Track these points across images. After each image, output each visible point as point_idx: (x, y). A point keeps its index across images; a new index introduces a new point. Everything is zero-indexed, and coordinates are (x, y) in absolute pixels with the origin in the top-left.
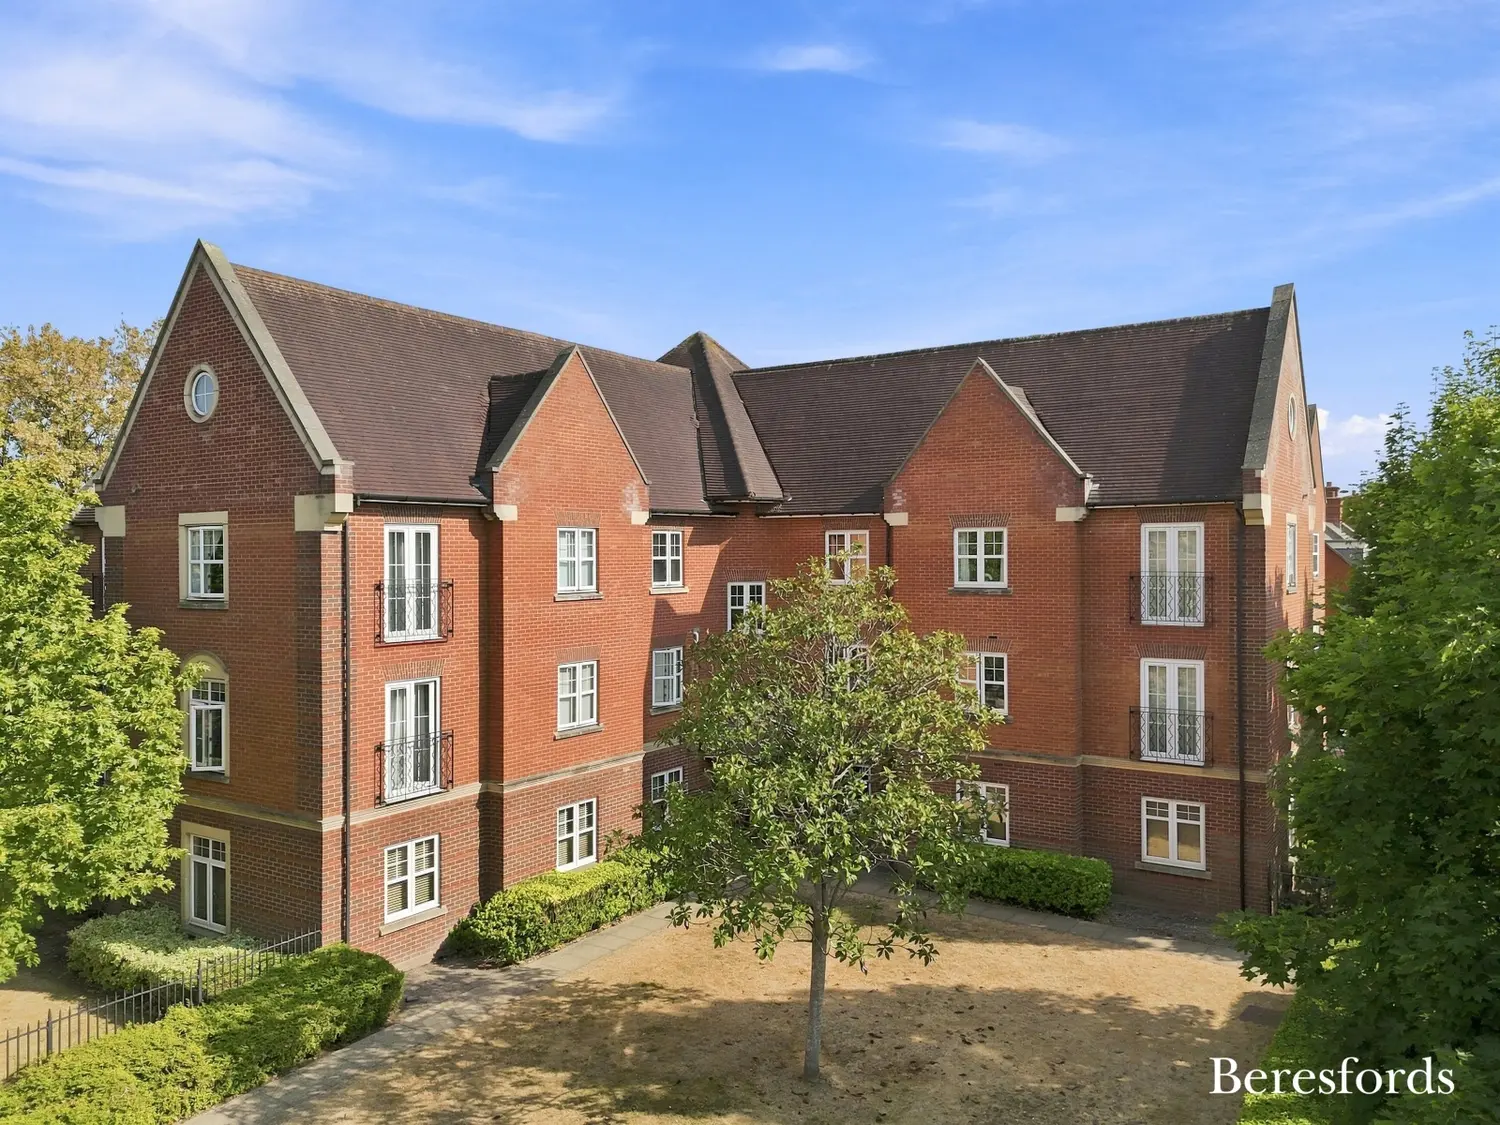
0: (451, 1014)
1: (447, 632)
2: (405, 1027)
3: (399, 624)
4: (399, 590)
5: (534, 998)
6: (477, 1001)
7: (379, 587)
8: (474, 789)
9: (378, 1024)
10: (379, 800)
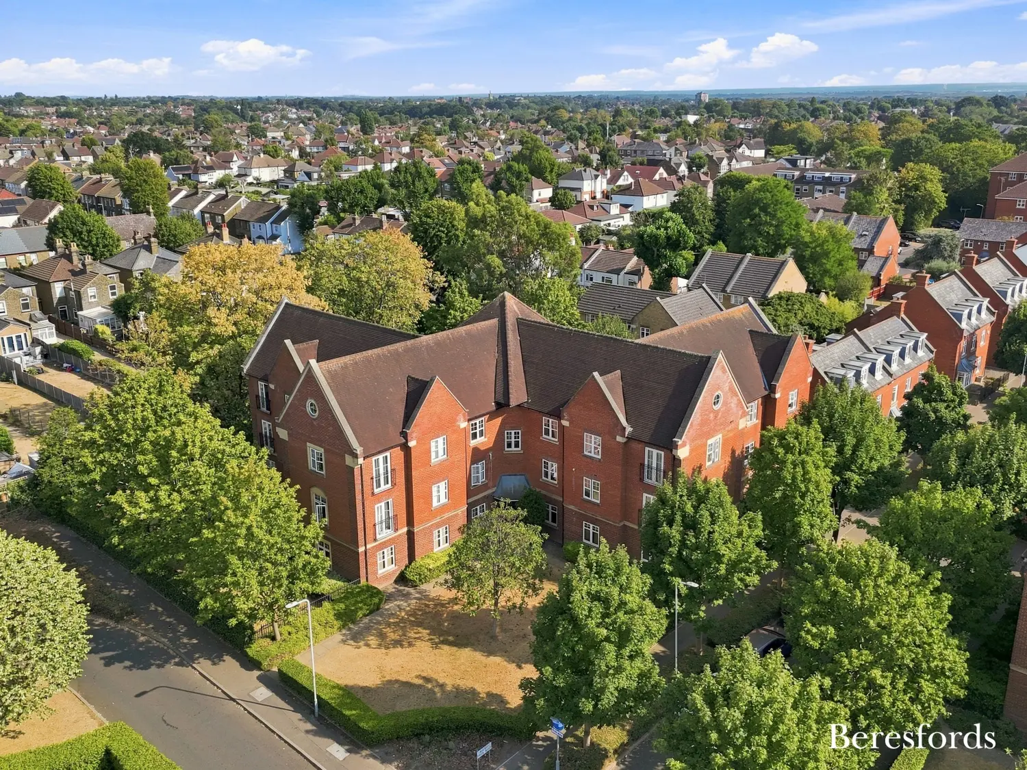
0: (398, 606)
1: (394, 484)
2: (386, 610)
3: (378, 485)
4: (378, 476)
5: (423, 602)
6: (406, 602)
7: (372, 478)
8: (405, 529)
9: (378, 609)
10: (375, 540)
